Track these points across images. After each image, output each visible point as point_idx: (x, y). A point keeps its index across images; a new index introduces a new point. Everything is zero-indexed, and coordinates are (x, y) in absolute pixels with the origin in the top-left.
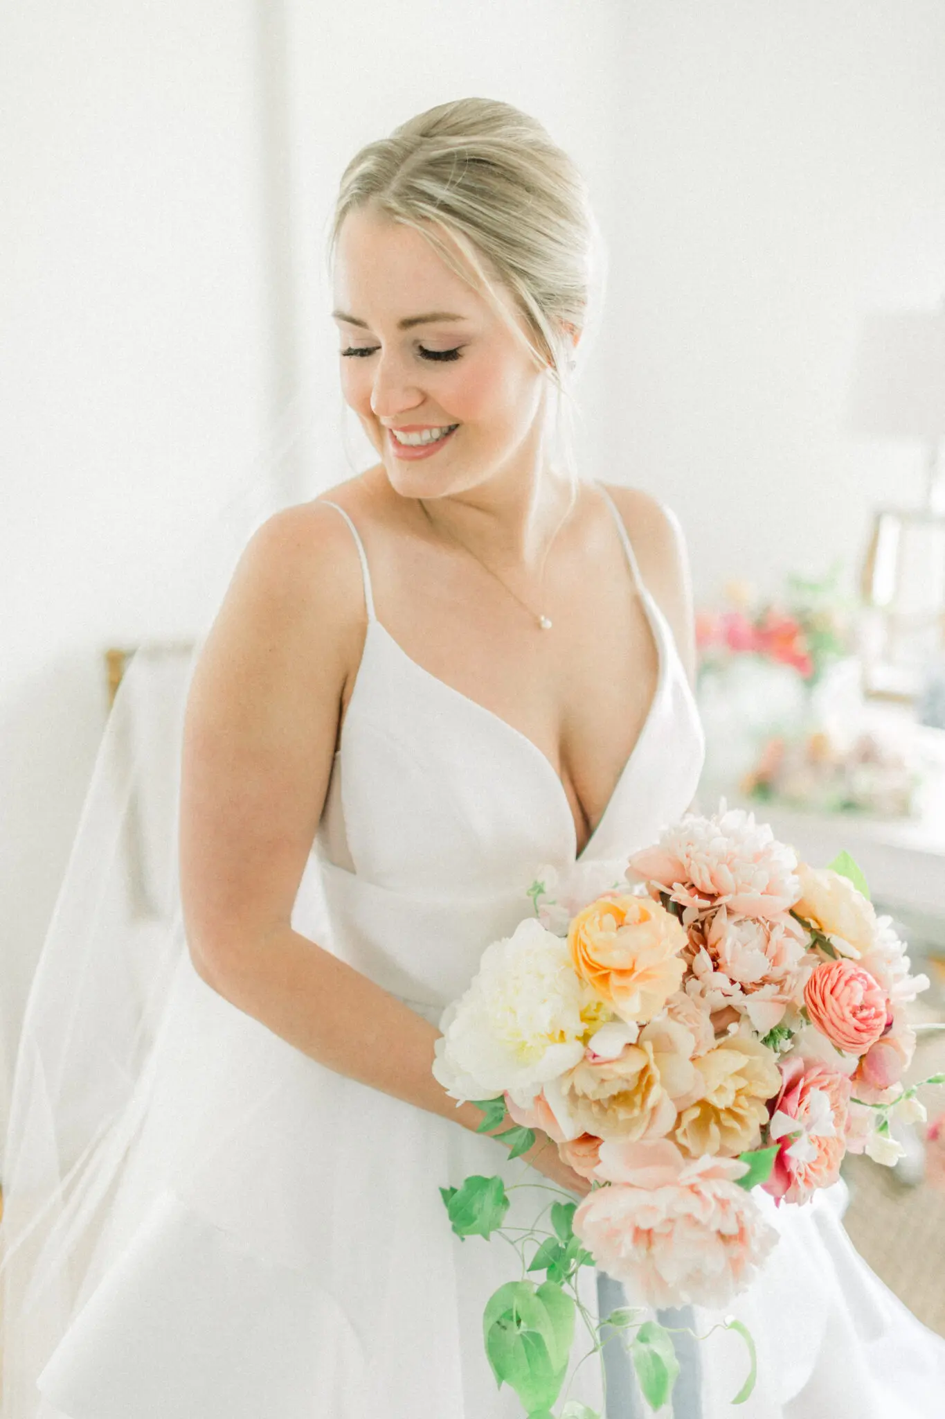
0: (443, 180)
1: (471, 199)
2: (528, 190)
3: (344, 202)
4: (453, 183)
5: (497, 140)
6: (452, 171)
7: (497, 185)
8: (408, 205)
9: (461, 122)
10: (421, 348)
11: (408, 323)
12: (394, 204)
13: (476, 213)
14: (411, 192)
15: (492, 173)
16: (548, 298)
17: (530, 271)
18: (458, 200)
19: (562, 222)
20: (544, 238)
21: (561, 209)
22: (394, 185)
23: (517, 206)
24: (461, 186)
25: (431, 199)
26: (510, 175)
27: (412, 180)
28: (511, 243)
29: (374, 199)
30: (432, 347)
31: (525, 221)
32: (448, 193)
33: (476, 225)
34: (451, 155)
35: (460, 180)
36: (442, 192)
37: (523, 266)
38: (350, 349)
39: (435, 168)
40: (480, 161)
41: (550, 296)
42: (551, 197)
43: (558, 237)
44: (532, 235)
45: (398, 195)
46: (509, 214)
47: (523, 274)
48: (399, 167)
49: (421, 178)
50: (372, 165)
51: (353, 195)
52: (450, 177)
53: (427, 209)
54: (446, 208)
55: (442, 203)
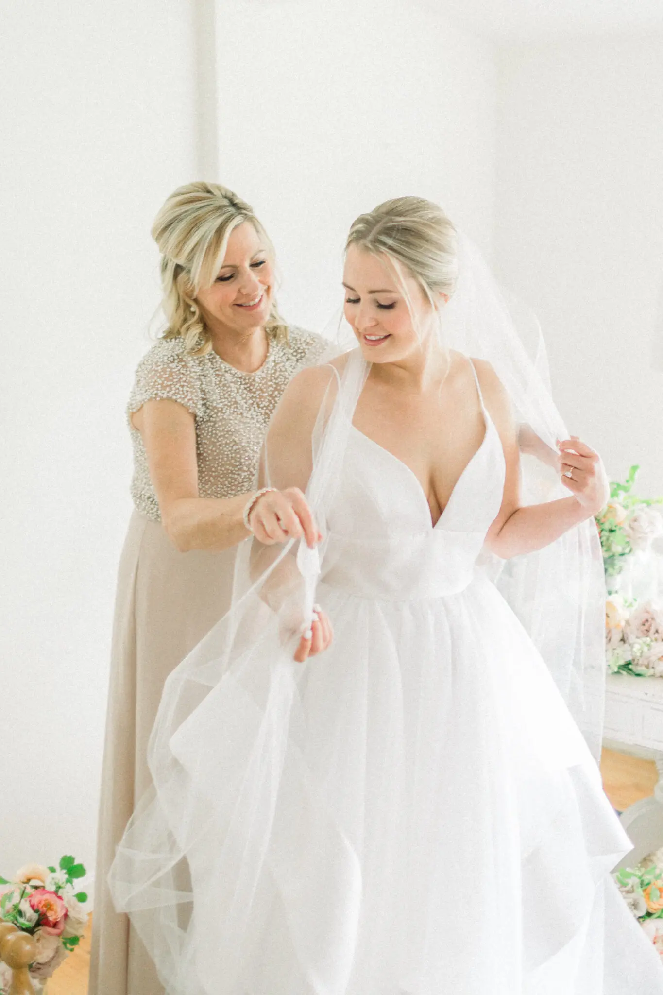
0: (389, 235)
1: (402, 246)
3: (350, 239)
4: (395, 238)
5: (415, 219)
6: (394, 234)
7: (412, 239)
8: (375, 247)
10: (378, 302)
11: (372, 292)
12: (370, 246)
13: (403, 250)
14: (376, 241)
15: (412, 235)
16: (432, 284)
17: (425, 273)
18: (396, 245)
19: (442, 254)
20: (431, 260)
21: (441, 248)
22: (370, 237)
23: (421, 248)
24: (398, 239)
25: (384, 244)
26: (419, 235)
27: (378, 236)
28: (417, 262)
29: (362, 242)
30: (383, 303)
31: (424, 254)
32: (392, 242)
33: (403, 255)
34: (395, 226)
35: (397, 237)
36: (390, 242)
38: (348, 298)
39: (388, 231)
40: (406, 229)
41: (435, 283)
42: (437, 243)
43: (439, 260)
44: (426, 259)
45: (371, 242)
47: (421, 274)
48: (373, 229)
49: (381, 235)
50: (362, 227)
51: (354, 237)
52: (394, 236)
53: (383, 248)
54: (391, 248)
55: (390, 246)
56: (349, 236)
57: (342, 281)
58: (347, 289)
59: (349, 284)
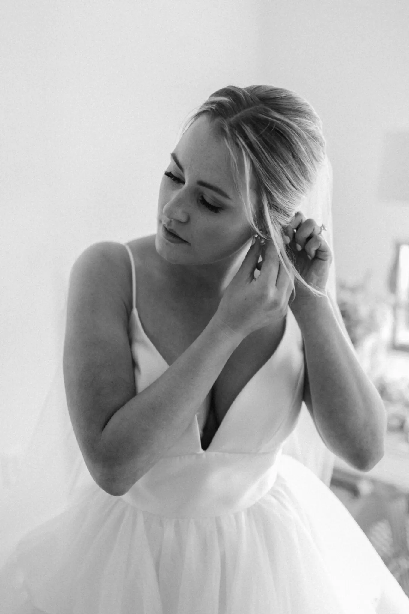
0: (256, 131)
1: (264, 148)
2: (294, 157)
4: (261, 136)
6: (263, 130)
7: (280, 148)
8: (233, 134)
9: (282, 105)
10: (202, 197)
11: (202, 183)
12: (227, 129)
13: (263, 155)
14: (237, 128)
15: (281, 141)
17: (273, 193)
18: (258, 145)
19: (302, 178)
20: (288, 181)
21: (304, 172)
22: (232, 119)
23: (284, 162)
24: (264, 139)
25: (246, 138)
26: (289, 146)
27: (242, 122)
28: (271, 177)
29: (218, 120)
30: (208, 199)
31: (283, 170)
32: (255, 139)
33: (260, 161)
34: (267, 121)
35: (265, 136)
36: (252, 137)
37: (271, 190)
38: (171, 173)
39: (257, 123)
40: (279, 132)
44: (284, 178)
45: (230, 125)
46: (278, 163)
48: (240, 111)
49: (247, 124)
50: (229, 102)
51: (212, 109)
52: (261, 133)
53: (241, 141)
54: (250, 145)
55: (250, 142)
56: (206, 104)
57: (172, 151)
58: (175, 163)
59: (180, 159)
